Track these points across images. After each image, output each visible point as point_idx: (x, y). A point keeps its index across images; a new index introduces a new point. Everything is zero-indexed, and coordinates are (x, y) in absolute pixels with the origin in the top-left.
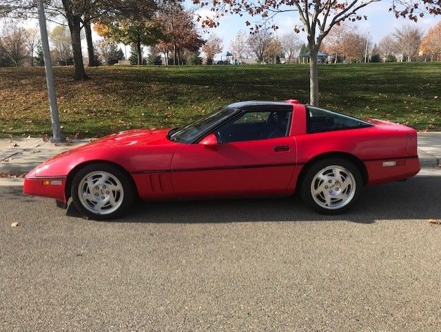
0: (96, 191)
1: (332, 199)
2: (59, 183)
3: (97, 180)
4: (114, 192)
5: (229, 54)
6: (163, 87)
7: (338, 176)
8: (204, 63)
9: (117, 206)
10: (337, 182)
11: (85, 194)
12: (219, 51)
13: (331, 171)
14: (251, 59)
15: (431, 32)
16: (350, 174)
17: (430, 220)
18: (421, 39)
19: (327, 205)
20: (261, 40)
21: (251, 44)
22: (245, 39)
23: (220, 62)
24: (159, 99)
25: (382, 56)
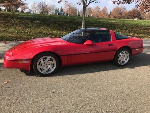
0: (44, 64)
1: (123, 61)
2: (28, 62)
3: (45, 60)
4: (52, 64)
5: (30, 10)
6: (19, 21)
7: (125, 54)
8: (20, 12)
9: (53, 70)
10: (124, 56)
11: (40, 66)
12: (27, 8)
13: (123, 52)
14: (38, 12)
15: (95, 9)
16: (128, 53)
17: (148, 66)
18: (92, 11)
19: (121, 64)
20: (42, 6)
21: (39, 7)
22: (37, 5)
23: (27, 13)
24: (20, 25)
25: (80, 15)
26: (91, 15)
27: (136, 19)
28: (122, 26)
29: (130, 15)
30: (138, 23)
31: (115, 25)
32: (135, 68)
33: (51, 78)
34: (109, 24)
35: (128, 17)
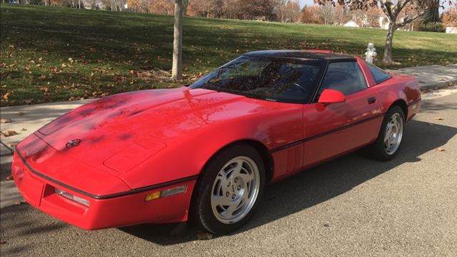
0: (228, 189)
1: (391, 145)
3: (231, 173)
10: (393, 128)
11: (217, 198)
13: (392, 119)
19: (388, 151)
26: (126, 6)
27: (259, 20)
28: (261, 42)
29: (245, 9)
30: (292, 31)
31: (243, 37)
32: (419, 160)
33: (255, 232)
34: (226, 36)
35: (240, 13)
